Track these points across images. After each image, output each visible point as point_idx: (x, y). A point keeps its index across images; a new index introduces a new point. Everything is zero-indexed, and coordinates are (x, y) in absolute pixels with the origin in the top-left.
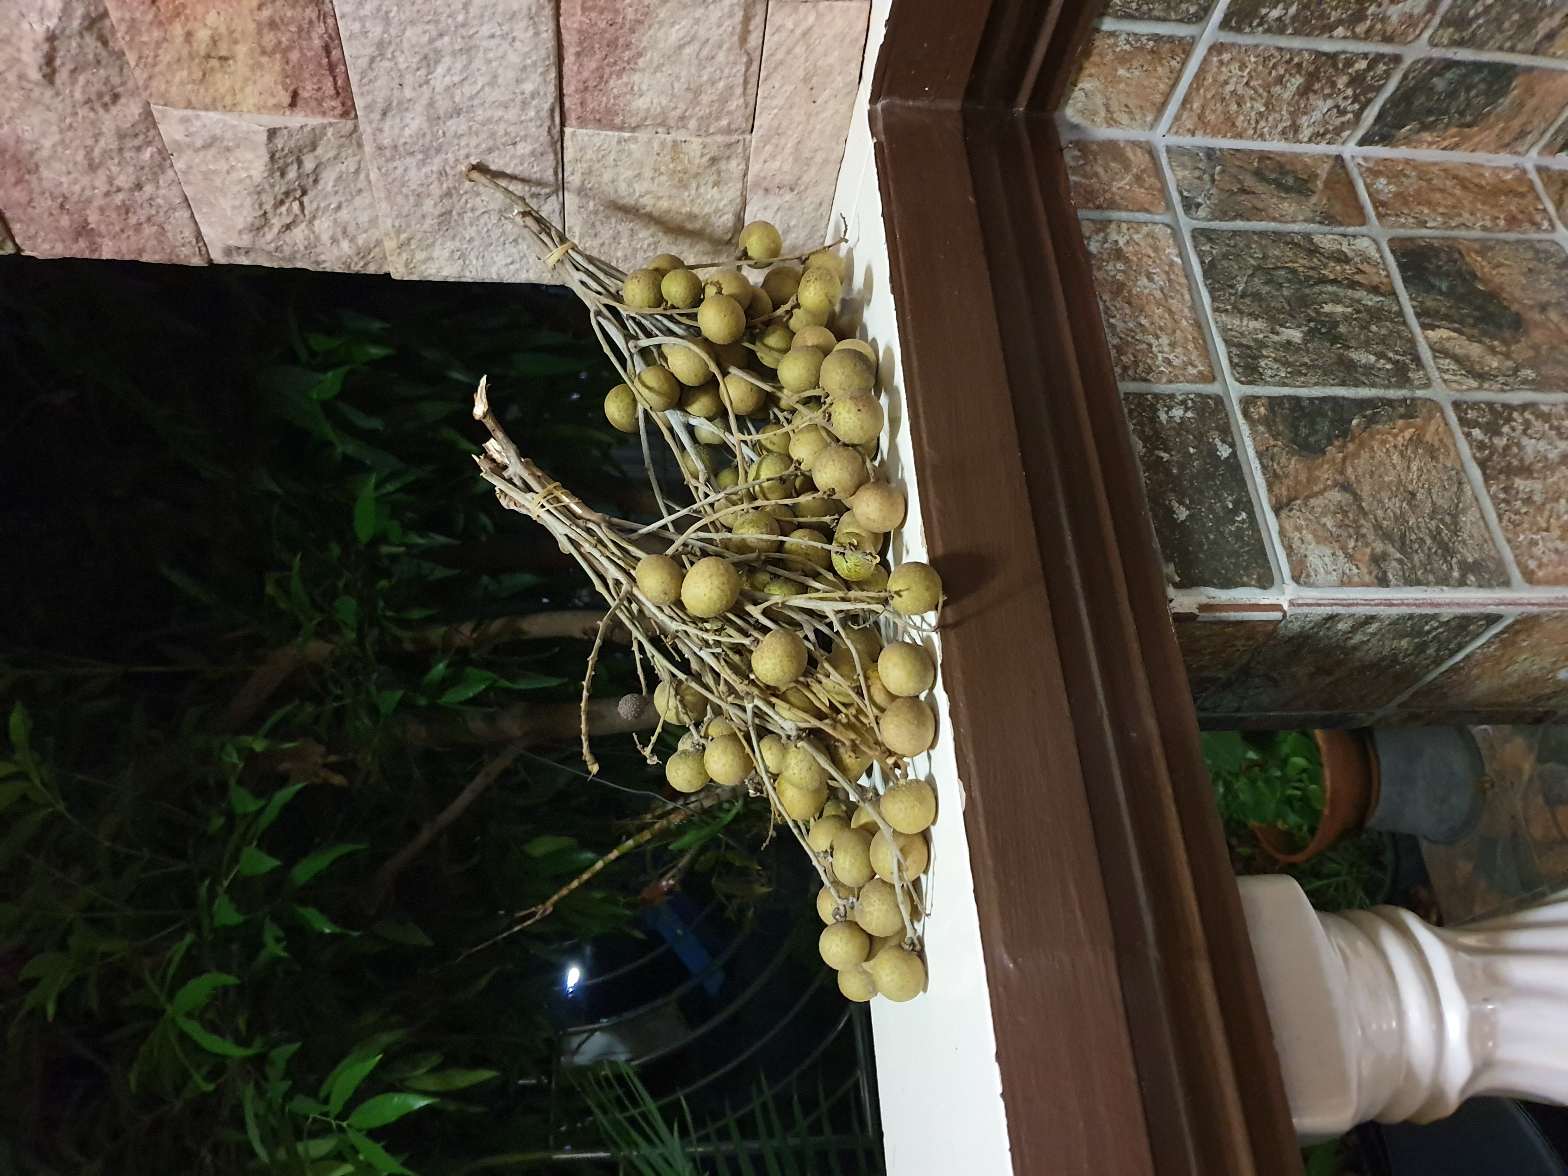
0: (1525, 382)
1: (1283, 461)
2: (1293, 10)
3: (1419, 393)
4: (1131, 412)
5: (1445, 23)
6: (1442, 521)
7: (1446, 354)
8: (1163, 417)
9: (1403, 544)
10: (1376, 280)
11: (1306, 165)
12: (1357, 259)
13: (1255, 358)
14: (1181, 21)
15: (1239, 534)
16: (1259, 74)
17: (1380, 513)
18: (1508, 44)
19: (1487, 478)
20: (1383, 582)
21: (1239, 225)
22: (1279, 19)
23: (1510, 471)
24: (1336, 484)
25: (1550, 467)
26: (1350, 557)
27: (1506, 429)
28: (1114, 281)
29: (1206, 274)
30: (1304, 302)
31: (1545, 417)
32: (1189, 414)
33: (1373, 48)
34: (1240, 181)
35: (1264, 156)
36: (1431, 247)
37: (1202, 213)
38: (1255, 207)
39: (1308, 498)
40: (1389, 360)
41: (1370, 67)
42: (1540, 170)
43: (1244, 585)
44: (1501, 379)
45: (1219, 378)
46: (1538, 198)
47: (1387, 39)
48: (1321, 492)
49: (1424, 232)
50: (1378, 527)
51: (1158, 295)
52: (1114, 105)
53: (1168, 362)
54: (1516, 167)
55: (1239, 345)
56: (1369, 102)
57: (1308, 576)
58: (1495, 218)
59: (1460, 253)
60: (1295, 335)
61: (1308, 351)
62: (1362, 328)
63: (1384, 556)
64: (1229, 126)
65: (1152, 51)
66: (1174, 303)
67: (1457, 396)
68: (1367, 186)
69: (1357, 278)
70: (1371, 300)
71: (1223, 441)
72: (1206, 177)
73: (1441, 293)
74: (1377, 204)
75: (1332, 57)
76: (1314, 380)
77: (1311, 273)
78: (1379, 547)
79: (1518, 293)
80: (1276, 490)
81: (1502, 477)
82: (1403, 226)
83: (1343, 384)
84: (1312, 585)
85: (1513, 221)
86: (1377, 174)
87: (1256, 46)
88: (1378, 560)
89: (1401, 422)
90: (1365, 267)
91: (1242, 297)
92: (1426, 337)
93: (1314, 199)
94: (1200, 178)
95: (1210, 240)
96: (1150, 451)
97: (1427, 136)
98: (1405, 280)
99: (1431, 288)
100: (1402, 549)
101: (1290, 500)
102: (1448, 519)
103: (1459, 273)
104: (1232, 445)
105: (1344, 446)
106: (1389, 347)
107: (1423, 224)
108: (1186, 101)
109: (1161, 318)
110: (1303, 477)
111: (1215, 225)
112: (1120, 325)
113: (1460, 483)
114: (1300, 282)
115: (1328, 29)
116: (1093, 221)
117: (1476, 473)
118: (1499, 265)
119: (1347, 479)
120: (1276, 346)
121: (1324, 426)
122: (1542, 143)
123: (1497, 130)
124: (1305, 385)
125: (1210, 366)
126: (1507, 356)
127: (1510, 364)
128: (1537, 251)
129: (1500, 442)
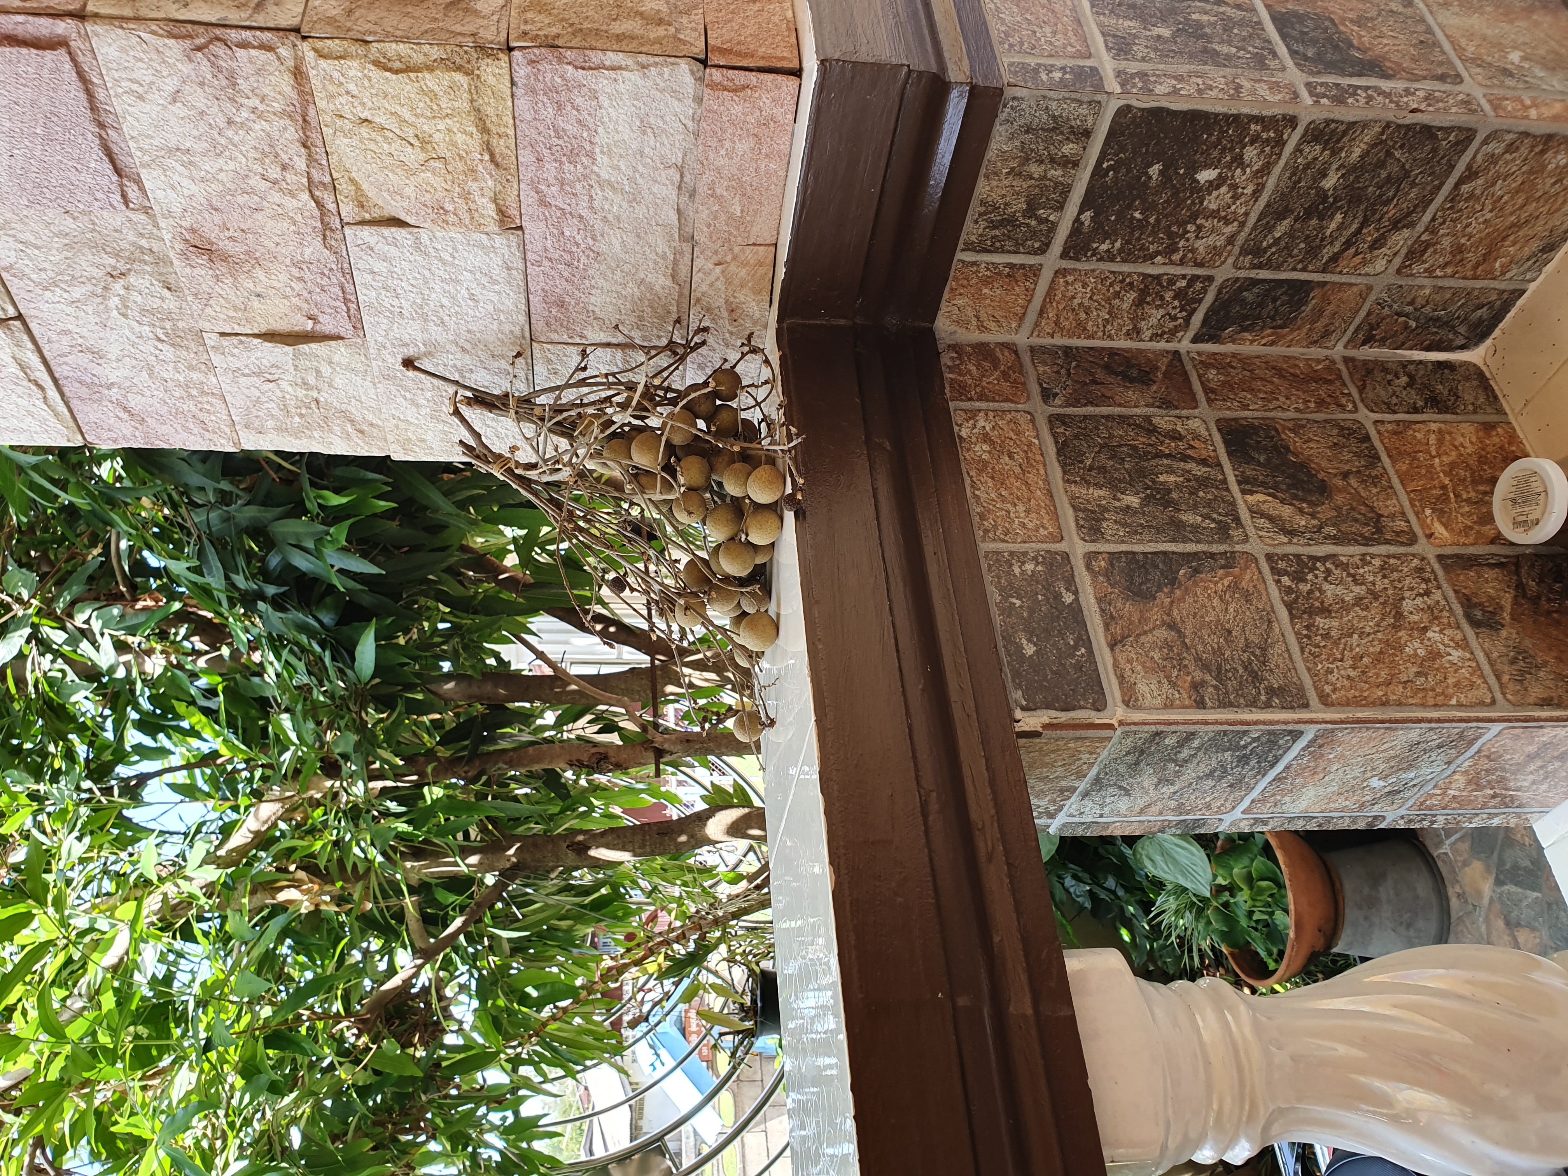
0: (1328, 537)
1: (1119, 605)
2: (1118, 245)
3: (1238, 548)
4: (989, 566)
5: (1244, 252)
6: (1253, 653)
7: (1263, 515)
8: (1017, 570)
9: (1219, 672)
10: (1204, 454)
11: (1149, 360)
12: (1189, 437)
13: (1098, 520)
14: (1029, 253)
15: (1079, 667)
16: (1099, 291)
17: (1200, 648)
18: (1300, 266)
19: (1292, 617)
20: (1201, 704)
21: (1090, 410)
22: (1108, 251)
23: (1311, 612)
24: (1164, 623)
25: (1345, 607)
26: (1173, 684)
27: (1310, 577)
28: (981, 460)
29: (1059, 453)
30: (1142, 473)
31: (1344, 566)
32: (1040, 568)
33: (1190, 271)
34: (1092, 374)
35: (1113, 353)
36: (1252, 426)
37: (1058, 401)
38: (1103, 395)
39: (1139, 635)
40: (1213, 520)
41: (1189, 286)
42: (1347, 360)
43: (1081, 708)
44: (1308, 535)
45: (1066, 537)
46: (1344, 384)
47: (1201, 265)
48: (1151, 631)
49: (1247, 413)
50: (1198, 659)
51: (1017, 470)
52: (983, 316)
53: (1023, 525)
54: (1327, 358)
55: (1085, 510)
56: (1194, 311)
57: (1137, 700)
58: (1306, 402)
59: (1277, 430)
60: (1133, 501)
61: (1144, 514)
62: (1191, 493)
63: (1203, 683)
64: (1081, 329)
65: (1009, 276)
66: (1031, 477)
67: (1270, 550)
68: (1200, 377)
69: (1189, 452)
70: (1199, 471)
71: (1067, 589)
72: (1063, 371)
73: (1259, 464)
74: (1207, 390)
75: (1157, 278)
76: (1148, 538)
77: (1149, 449)
78: (1198, 675)
79: (1324, 463)
80: (1112, 628)
81: (1306, 616)
82: (1229, 408)
83: (1173, 540)
84: (1139, 708)
85: (1321, 404)
86: (1207, 366)
87: (1093, 271)
88: (1196, 686)
89: (1221, 572)
90: (1196, 443)
91: (1090, 470)
92: (1246, 501)
93: (1154, 388)
94: (1058, 372)
95: (1064, 423)
96: (1005, 598)
97: (1247, 335)
98: (1230, 454)
99: (1249, 460)
100: (1218, 678)
101: (1124, 638)
102: (1258, 652)
103: (1275, 448)
104: (1076, 593)
105: (1172, 592)
106: (1213, 510)
107: (1245, 407)
108: (1042, 312)
109: (1018, 489)
110: (1135, 618)
111: (1070, 410)
112: (983, 496)
113: (1270, 622)
114: (1140, 457)
115: (1149, 258)
116: (965, 411)
117: (1283, 613)
118: (1310, 440)
119: (1173, 620)
120: (1117, 510)
121: (1156, 575)
122: (1345, 339)
123: (1305, 330)
124: (1140, 542)
125: (1059, 528)
126: (1313, 515)
127: (1315, 522)
128: (1342, 428)
129: (1305, 588)
